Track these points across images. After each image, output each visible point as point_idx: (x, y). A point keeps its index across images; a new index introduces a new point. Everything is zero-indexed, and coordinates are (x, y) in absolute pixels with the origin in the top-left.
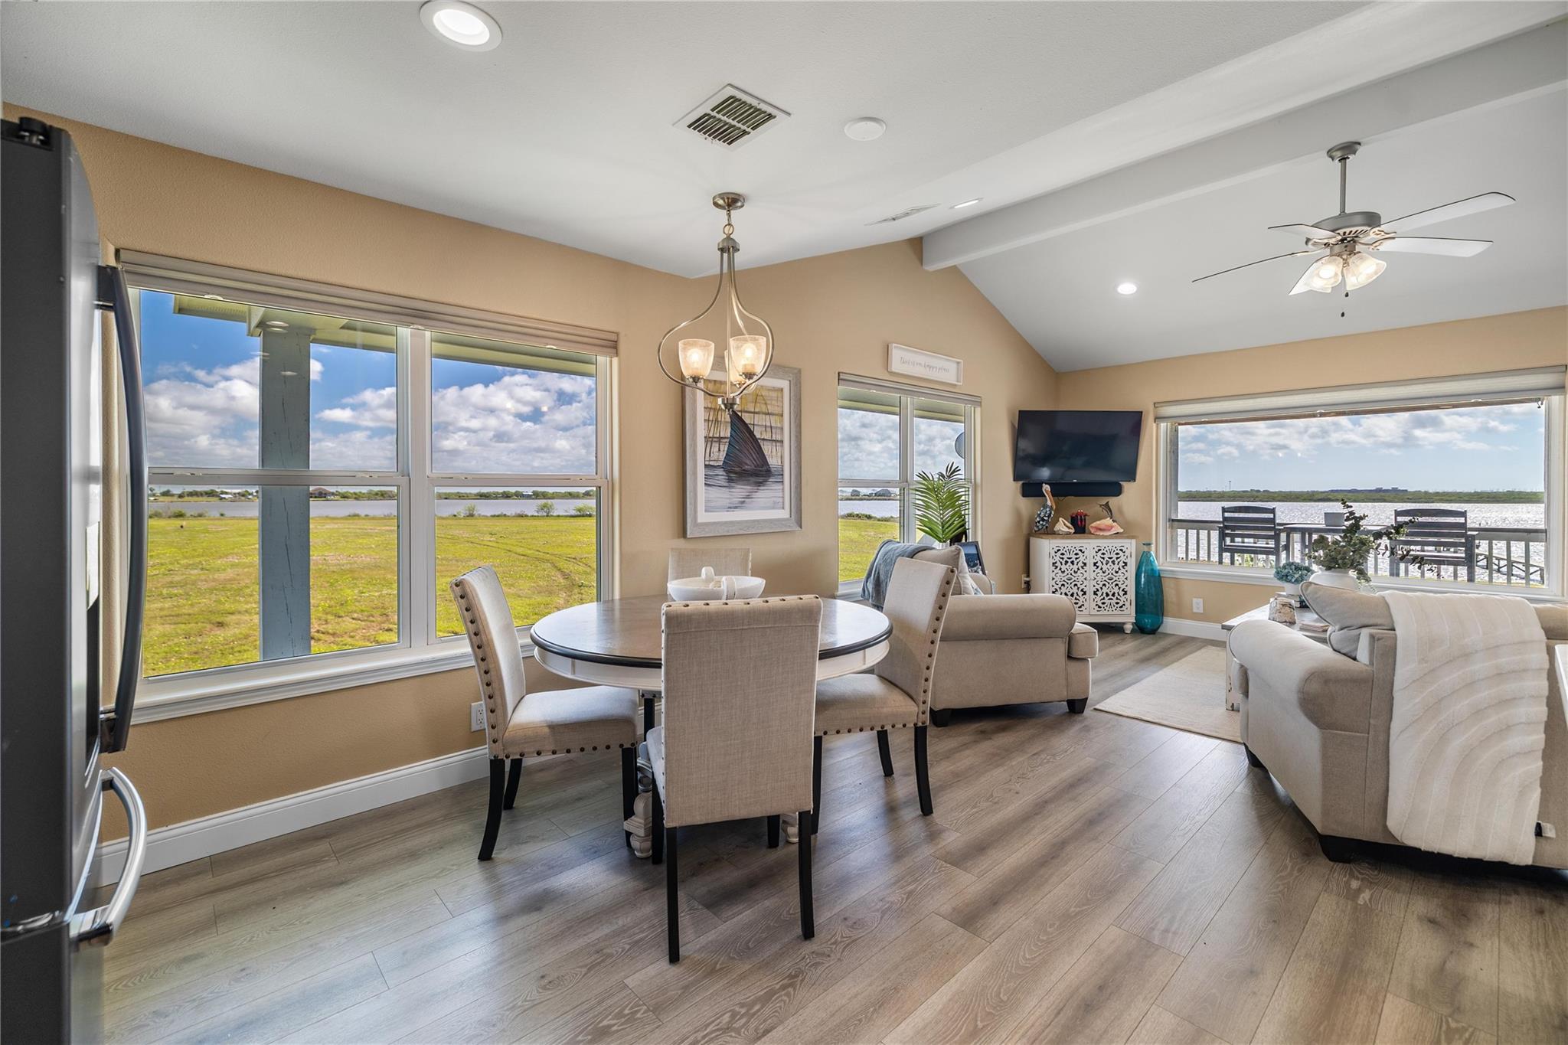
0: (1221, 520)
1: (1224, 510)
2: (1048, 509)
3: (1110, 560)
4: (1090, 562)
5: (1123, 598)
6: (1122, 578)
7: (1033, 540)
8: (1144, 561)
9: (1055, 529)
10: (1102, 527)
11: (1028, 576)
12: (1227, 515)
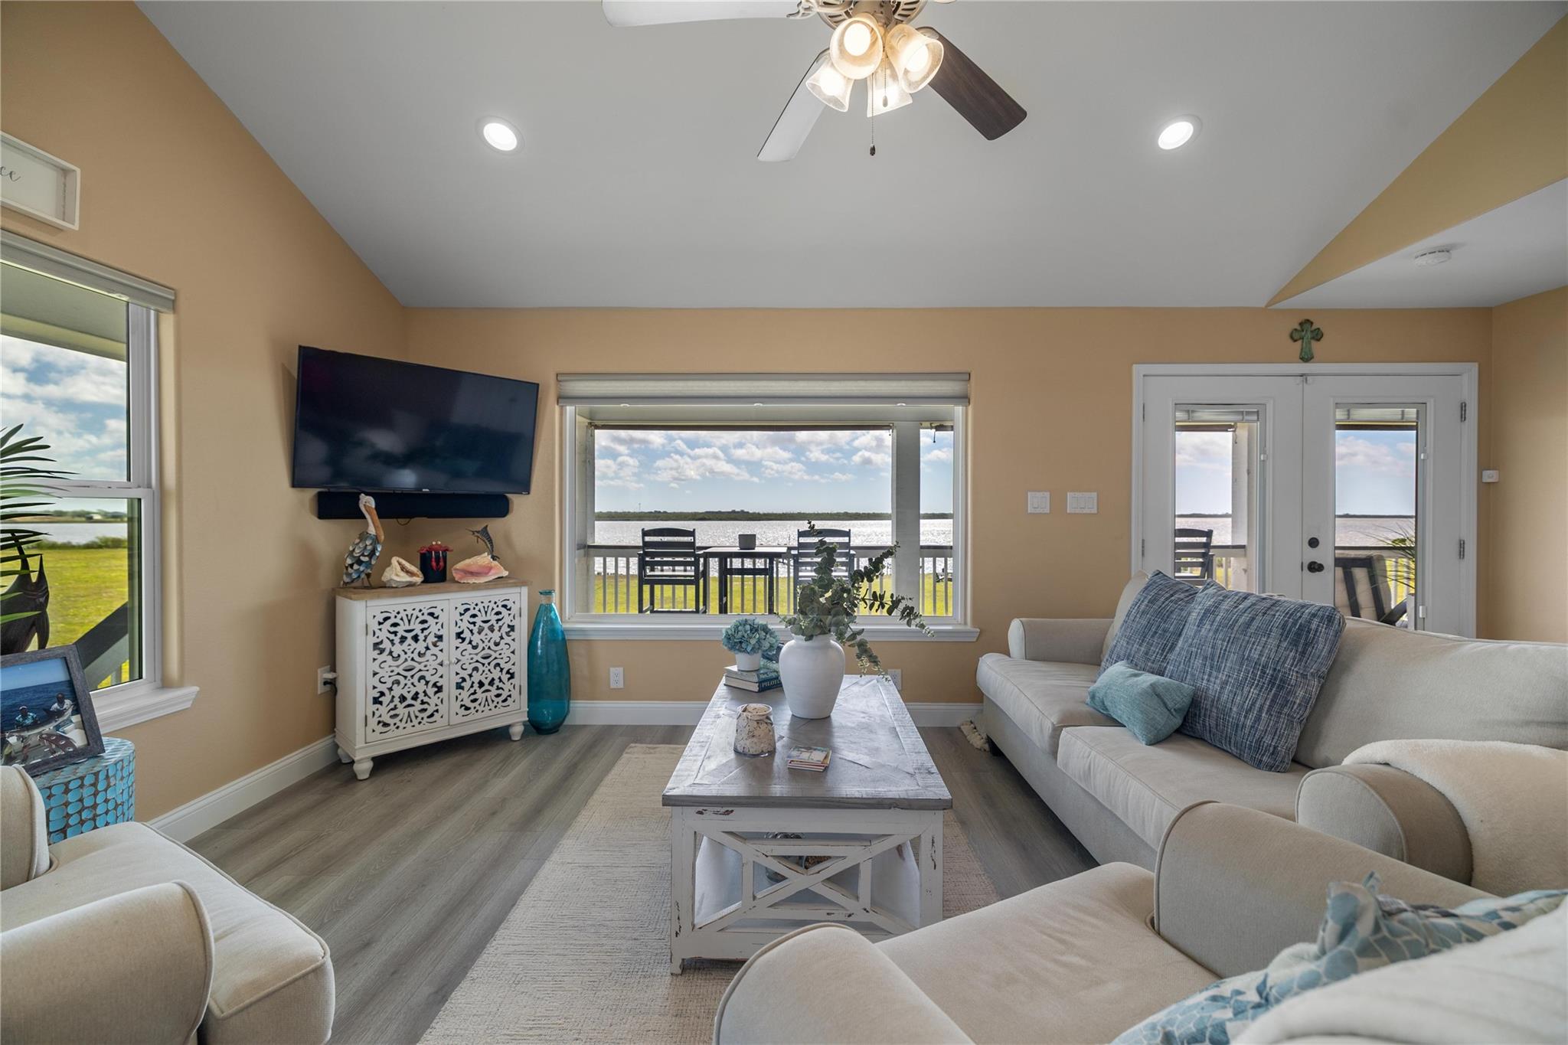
0: (641, 544)
1: (645, 533)
2: (368, 542)
3: (486, 626)
4: (449, 633)
5: (507, 686)
6: (507, 653)
7: (342, 603)
8: (541, 616)
9: (384, 579)
10: (474, 569)
11: (333, 669)
12: (647, 539)
